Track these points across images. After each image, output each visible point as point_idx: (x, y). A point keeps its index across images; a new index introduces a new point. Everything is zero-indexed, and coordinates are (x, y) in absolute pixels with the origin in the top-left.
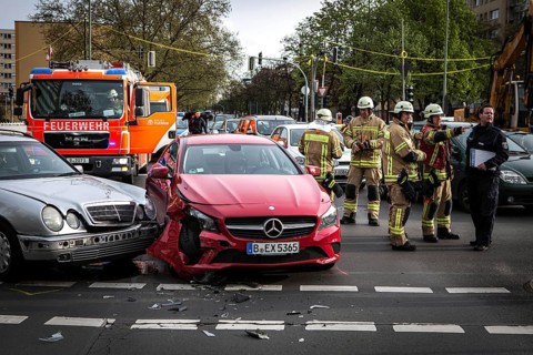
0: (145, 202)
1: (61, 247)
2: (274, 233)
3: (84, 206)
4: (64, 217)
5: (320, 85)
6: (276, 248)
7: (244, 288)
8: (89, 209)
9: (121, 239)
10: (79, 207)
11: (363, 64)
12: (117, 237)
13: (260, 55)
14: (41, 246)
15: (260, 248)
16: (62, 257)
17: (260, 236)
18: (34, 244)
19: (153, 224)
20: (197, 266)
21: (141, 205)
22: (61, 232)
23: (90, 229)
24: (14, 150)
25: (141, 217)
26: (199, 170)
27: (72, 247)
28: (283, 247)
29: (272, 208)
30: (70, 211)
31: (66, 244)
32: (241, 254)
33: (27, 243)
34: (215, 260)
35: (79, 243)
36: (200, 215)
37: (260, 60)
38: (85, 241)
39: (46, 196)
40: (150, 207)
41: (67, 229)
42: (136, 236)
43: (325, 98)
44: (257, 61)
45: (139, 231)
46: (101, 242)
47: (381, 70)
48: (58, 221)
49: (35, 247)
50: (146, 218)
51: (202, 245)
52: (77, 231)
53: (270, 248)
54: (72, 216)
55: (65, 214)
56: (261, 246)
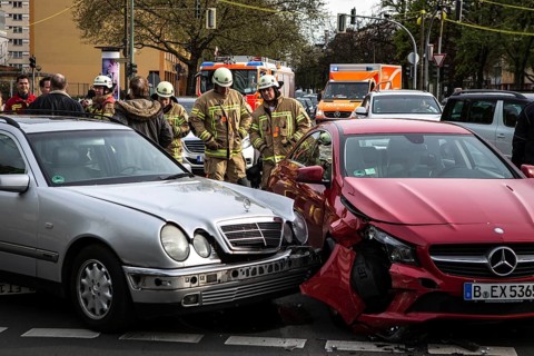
0: (293, 217)
1: (188, 285)
2: (504, 269)
3: (218, 223)
4: (190, 241)
5: (436, 52)
6: (507, 291)
7: (459, 351)
8: (224, 228)
9: (266, 272)
10: (210, 226)
11: (490, 23)
12: (261, 270)
13: (353, 11)
14: (158, 282)
15: (483, 291)
16: (187, 299)
17: (483, 273)
18: (148, 280)
19: (304, 250)
20: (382, 315)
21: (289, 222)
22: (186, 263)
23: (226, 258)
24: (101, 142)
25: (289, 240)
26: (368, 171)
27: (202, 284)
28: (518, 289)
29: (499, 230)
30: (198, 232)
31: (194, 280)
32: (453, 299)
33: (138, 277)
34: (412, 308)
35: (211, 278)
36: (387, 240)
37: (353, 19)
38: (219, 276)
39: (161, 209)
40: (300, 225)
41: (194, 259)
42: (285, 268)
43: (442, 69)
44: (348, 19)
45: (289, 261)
46: (241, 276)
47: (515, 29)
48: (182, 245)
49: (150, 284)
50: (295, 241)
51: (394, 284)
52: (208, 261)
53: (498, 292)
54: (200, 239)
55: (191, 236)
56: (485, 287)
